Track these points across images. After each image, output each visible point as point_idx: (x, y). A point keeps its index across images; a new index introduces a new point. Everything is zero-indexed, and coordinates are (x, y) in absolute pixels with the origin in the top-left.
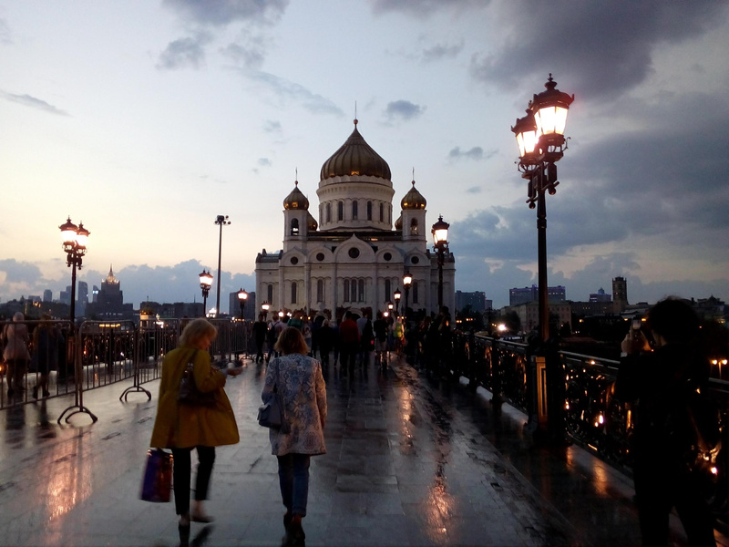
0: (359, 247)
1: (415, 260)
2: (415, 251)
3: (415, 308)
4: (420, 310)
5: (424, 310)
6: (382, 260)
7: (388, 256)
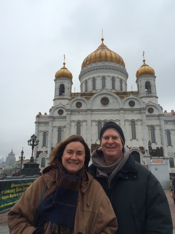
0: (109, 97)
1: (151, 110)
2: (150, 104)
3: (154, 147)
4: (158, 148)
5: (161, 148)
6: (127, 106)
7: (132, 104)
